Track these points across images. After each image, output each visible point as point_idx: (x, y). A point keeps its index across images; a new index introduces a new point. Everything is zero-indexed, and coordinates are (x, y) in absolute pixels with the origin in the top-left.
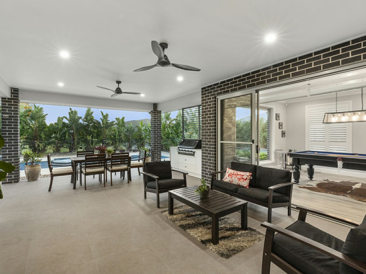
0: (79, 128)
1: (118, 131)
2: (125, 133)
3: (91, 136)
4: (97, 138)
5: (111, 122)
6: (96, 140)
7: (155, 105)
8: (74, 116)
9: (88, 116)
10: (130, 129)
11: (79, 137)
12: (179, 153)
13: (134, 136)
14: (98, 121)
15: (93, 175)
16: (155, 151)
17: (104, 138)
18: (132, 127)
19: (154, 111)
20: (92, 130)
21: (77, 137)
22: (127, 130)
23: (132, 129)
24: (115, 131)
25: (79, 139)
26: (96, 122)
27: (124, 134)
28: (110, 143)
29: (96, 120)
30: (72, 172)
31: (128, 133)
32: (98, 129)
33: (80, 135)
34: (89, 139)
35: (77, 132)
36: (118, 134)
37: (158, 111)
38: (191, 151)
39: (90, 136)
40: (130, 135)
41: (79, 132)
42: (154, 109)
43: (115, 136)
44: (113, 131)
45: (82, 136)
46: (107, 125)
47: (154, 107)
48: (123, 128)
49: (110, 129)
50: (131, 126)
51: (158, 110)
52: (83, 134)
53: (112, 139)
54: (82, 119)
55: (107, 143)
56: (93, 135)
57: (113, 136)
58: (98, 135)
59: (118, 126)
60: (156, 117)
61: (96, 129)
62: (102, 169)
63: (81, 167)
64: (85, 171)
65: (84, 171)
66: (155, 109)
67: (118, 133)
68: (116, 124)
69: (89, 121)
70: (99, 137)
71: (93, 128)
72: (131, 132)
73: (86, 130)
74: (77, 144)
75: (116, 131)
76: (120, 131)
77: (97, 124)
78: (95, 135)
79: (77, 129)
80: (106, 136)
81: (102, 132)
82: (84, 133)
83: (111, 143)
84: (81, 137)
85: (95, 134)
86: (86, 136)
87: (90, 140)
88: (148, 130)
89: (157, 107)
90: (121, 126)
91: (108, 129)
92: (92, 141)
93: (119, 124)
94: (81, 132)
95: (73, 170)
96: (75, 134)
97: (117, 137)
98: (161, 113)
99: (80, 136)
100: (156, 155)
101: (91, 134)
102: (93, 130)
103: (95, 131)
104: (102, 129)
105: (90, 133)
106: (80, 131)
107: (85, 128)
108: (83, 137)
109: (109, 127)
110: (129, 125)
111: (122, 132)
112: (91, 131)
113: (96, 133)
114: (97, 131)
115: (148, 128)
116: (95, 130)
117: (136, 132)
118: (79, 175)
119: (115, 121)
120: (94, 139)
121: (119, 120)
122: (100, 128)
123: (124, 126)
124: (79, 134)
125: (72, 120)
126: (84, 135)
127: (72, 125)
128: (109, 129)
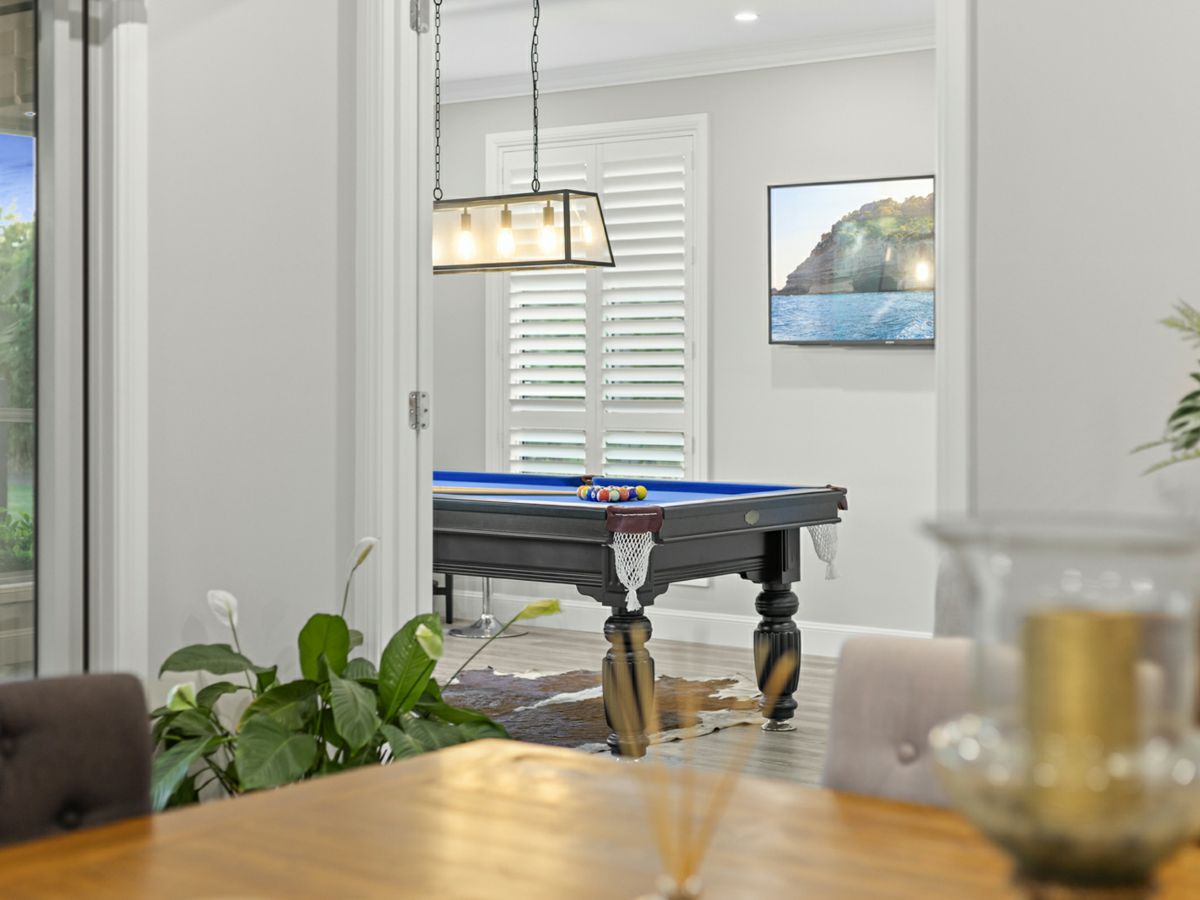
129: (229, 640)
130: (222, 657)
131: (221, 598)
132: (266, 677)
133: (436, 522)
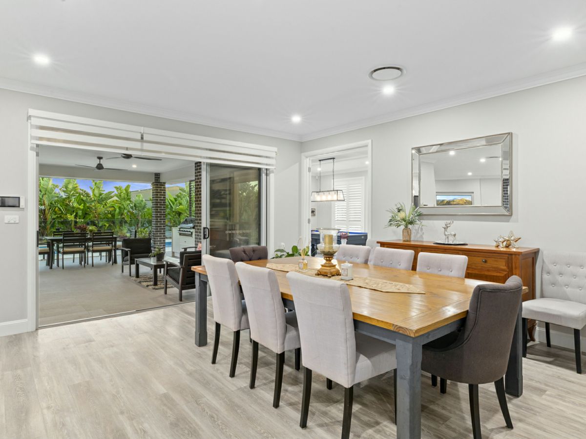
0: (55, 203)
1: (120, 208)
2: (131, 210)
3: (74, 214)
4: (83, 218)
5: (106, 194)
6: (83, 220)
7: (157, 176)
8: (46, 183)
9: (68, 184)
10: (138, 204)
11: (54, 217)
12: (180, 234)
13: (146, 215)
14: (85, 191)
15: (73, 255)
16: (158, 234)
17: (96, 217)
18: (142, 201)
19: (156, 182)
20: (75, 205)
21: (51, 217)
22: (133, 205)
23: (143, 204)
24: (113, 207)
25: (54, 219)
26: (82, 193)
27: (129, 211)
28: (105, 225)
29: (83, 190)
30: (49, 251)
31: (136, 210)
32: (85, 204)
33: (56, 213)
34: (70, 219)
35: (50, 208)
36: (119, 212)
37: (161, 183)
38: (189, 231)
39: (71, 215)
40: (139, 214)
41: (55, 209)
42: (155, 180)
43: (113, 216)
44: (110, 207)
45: (59, 214)
46: (101, 197)
47: (155, 178)
48: (129, 202)
49: (106, 204)
50: (141, 199)
51: (161, 181)
52: (60, 212)
53: (108, 220)
54: (60, 188)
55: (100, 225)
56: (77, 213)
57: (110, 216)
58: (86, 214)
59: (119, 198)
60: (158, 190)
61: (83, 204)
62: (82, 249)
63: (58, 247)
64: (63, 250)
65: (61, 250)
66: (158, 181)
67: (120, 210)
68: (116, 195)
69: (71, 192)
70: (88, 216)
71: (78, 203)
72: (140, 209)
73: (66, 206)
74: (51, 228)
75: (116, 207)
76: (122, 207)
77: (84, 196)
78: (80, 213)
79: (51, 203)
80: (100, 214)
81: (92, 208)
82: (62, 210)
83: (107, 225)
84: (57, 217)
85: (81, 211)
86: (66, 214)
87: (71, 221)
88: (169, 206)
89: (159, 178)
90: (124, 198)
91: (101, 204)
92: (76, 222)
93: (120, 196)
94: (57, 209)
95: (50, 249)
96: (47, 212)
97: (118, 217)
98: (164, 185)
99: (55, 215)
100: (158, 239)
101: (74, 211)
102: (78, 205)
103: (80, 207)
104: (93, 204)
105: (72, 210)
106: (56, 207)
107: (63, 203)
108: (60, 216)
109: (103, 201)
110: (137, 198)
111: (125, 208)
112: (73, 207)
113: (83, 210)
114: (84, 206)
115: (168, 203)
116: (80, 205)
117: (148, 209)
118: (56, 255)
119: (113, 192)
120: (79, 219)
121: (120, 189)
122: (88, 202)
123: (129, 199)
124: (54, 211)
125: (42, 189)
126: (62, 213)
127: (42, 196)
128: (104, 203)
129: (283, 249)
130: (282, 251)
131: (283, 244)
132: (288, 253)
133: (312, 236)
